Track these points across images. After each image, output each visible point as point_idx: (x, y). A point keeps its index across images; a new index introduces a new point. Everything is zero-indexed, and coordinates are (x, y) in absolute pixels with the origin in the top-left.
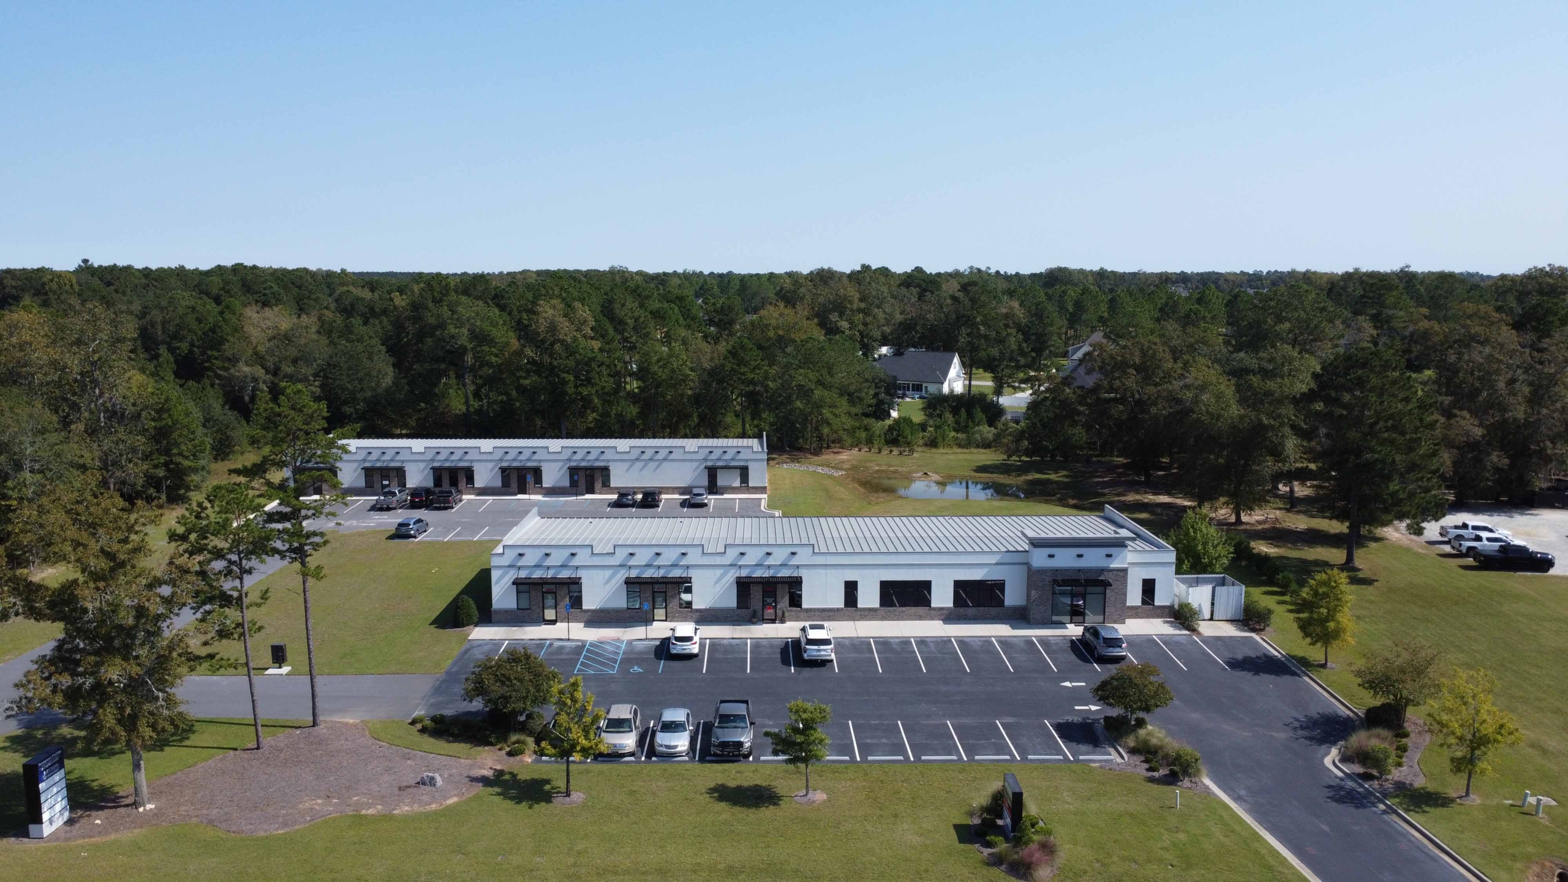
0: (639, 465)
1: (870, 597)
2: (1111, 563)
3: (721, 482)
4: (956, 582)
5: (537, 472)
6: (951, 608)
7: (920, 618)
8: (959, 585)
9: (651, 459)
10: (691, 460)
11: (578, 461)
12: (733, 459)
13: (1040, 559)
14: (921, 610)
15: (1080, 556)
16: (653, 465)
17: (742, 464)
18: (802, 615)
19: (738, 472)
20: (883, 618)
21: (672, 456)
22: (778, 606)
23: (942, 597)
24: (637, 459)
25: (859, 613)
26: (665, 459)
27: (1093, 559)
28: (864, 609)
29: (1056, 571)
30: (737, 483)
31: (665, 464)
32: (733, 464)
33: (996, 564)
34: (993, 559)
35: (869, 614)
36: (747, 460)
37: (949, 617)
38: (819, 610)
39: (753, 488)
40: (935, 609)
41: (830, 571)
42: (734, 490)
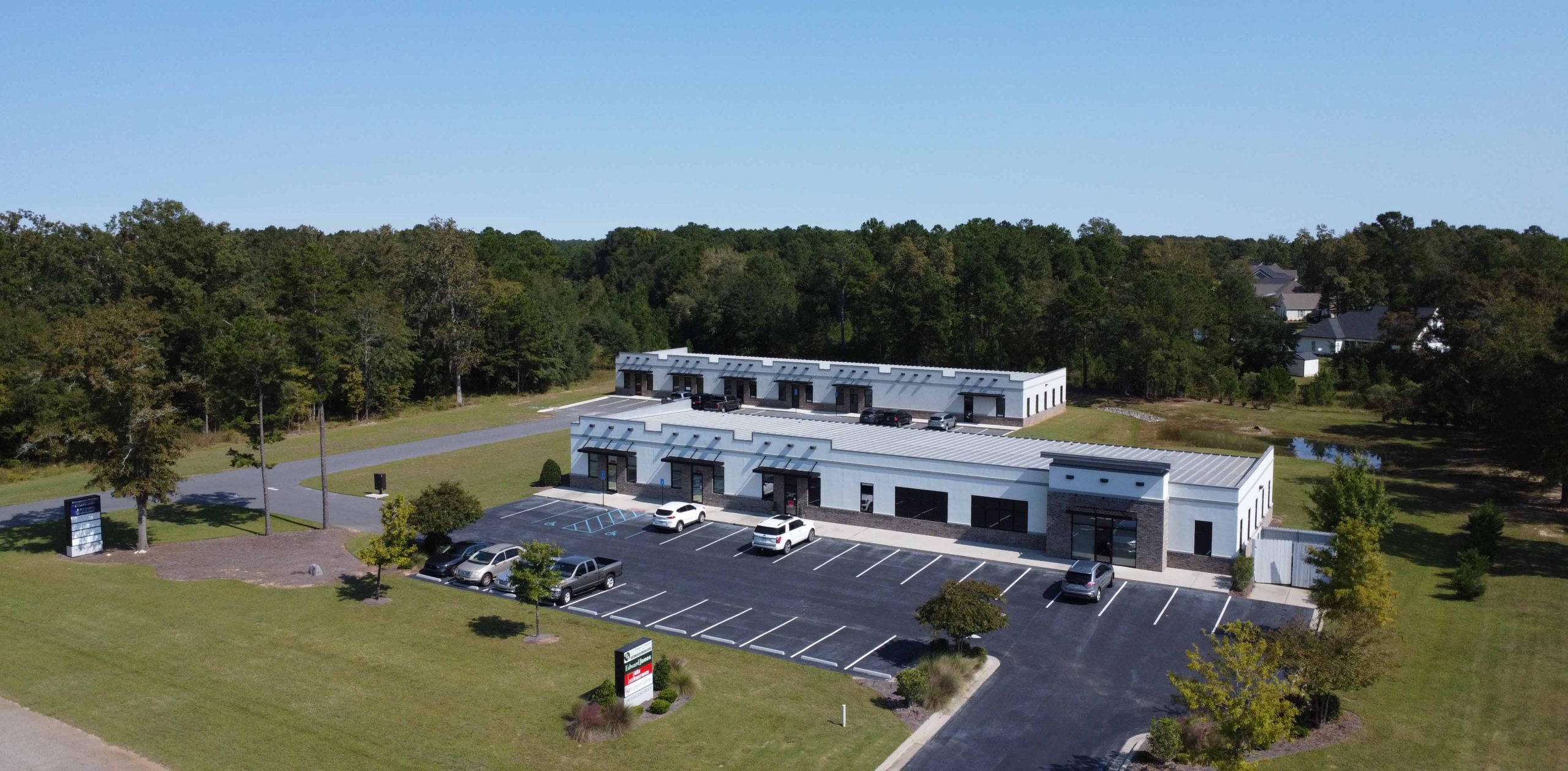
0: (899, 387)
1: (885, 504)
2: (1142, 495)
3: (978, 409)
4: (974, 498)
5: (809, 388)
6: (968, 526)
7: (936, 533)
8: (977, 502)
9: (910, 382)
10: (949, 386)
11: (844, 378)
12: (989, 387)
14: (936, 525)
15: (1104, 481)
16: (911, 388)
17: (998, 393)
18: (821, 514)
19: (994, 402)
20: (898, 528)
21: (930, 380)
22: (798, 502)
23: (960, 513)
24: (897, 381)
25: (874, 519)
26: (923, 383)
27: (1120, 486)
28: (879, 516)
29: (1075, 496)
30: (993, 413)
31: (924, 388)
32: (989, 392)
33: (1017, 482)
34: (1014, 476)
35: (883, 522)
36: (1003, 390)
37: (966, 536)
38: (835, 510)
39: (1009, 419)
40: (951, 525)
41: (846, 471)
42: (990, 420)
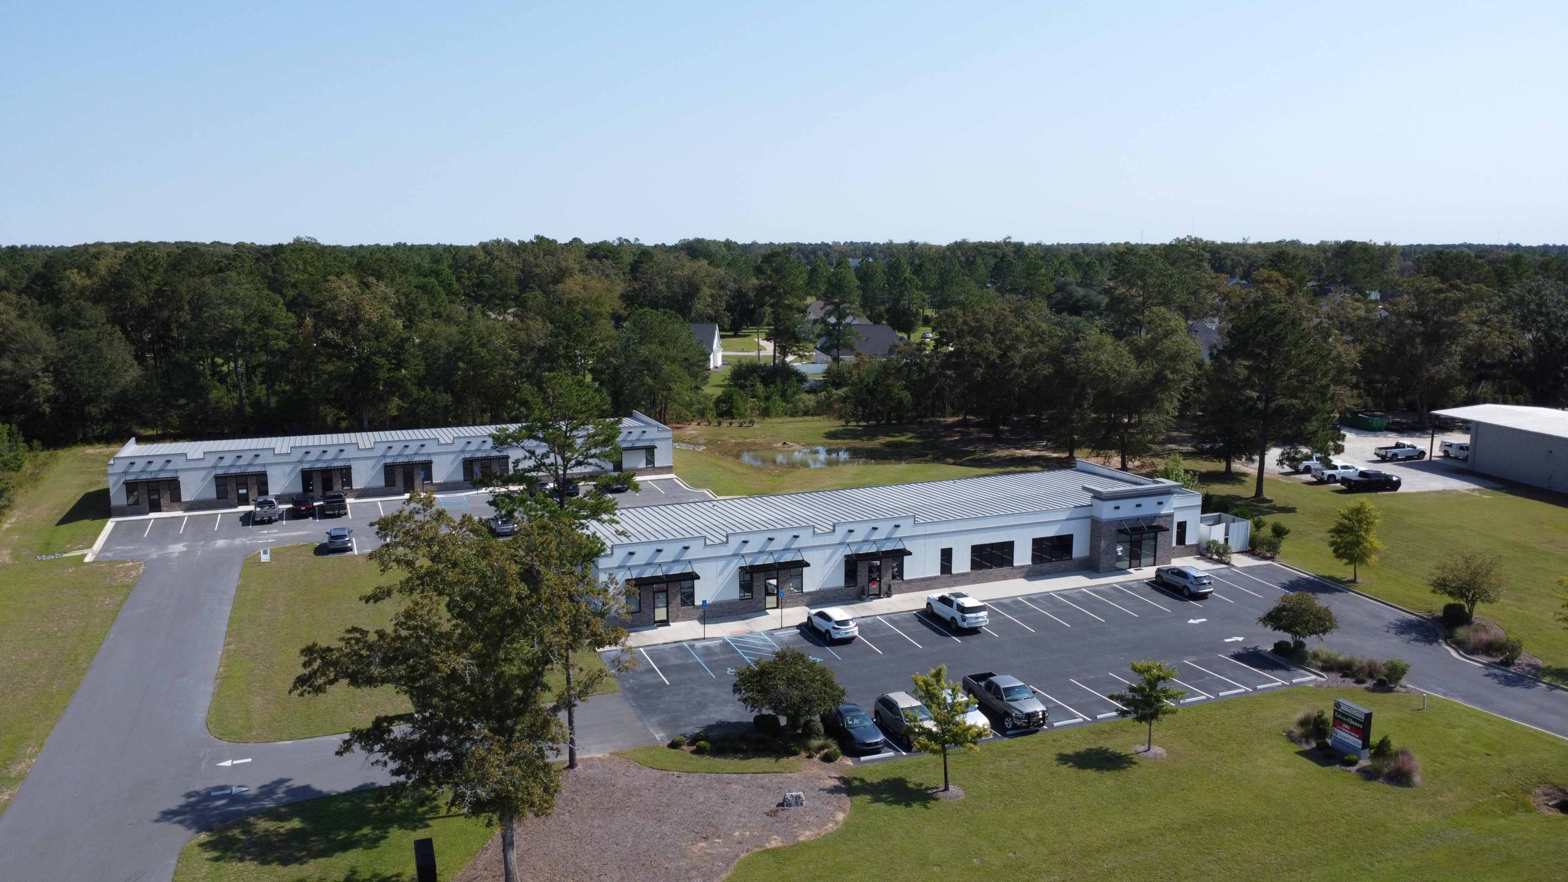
1: (962, 563)
2: (1162, 509)
3: (626, 464)
4: (1034, 540)
5: (427, 466)
6: (1031, 565)
7: (1005, 578)
8: (1037, 542)
12: (638, 440)
13: (1107, 512)
14: (1005, 570)
15: (1138, 506)
17: (647, 444)
18: (904, 586)
19: (643, 453)
20: (974, 582)
22: (883, 581)
23: (1023, 556)
25: (952, 579)
27: (1148, 508)
28: (958, 575)
29: (1120, 521)
30: (642, 465)
32: (638, 444)
33: (1067, 520)
34: (1063, 516)
35: (963, 579)
36: (652, 441)
37: (1031, 574)
38: (918, 580)
39: (659, 468)
40: (1017, 568)
41: (929, 541)
42: (644, 471)
